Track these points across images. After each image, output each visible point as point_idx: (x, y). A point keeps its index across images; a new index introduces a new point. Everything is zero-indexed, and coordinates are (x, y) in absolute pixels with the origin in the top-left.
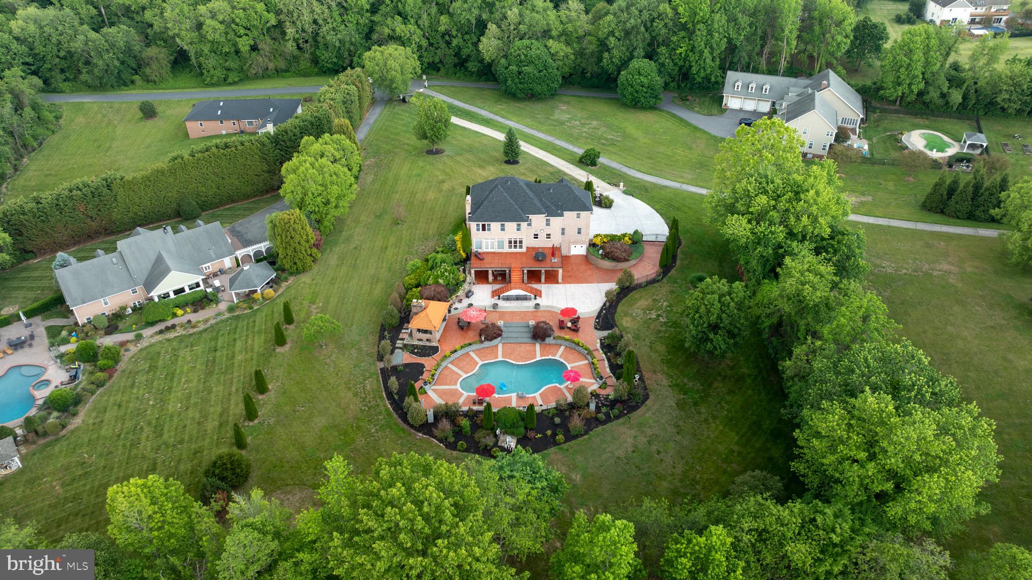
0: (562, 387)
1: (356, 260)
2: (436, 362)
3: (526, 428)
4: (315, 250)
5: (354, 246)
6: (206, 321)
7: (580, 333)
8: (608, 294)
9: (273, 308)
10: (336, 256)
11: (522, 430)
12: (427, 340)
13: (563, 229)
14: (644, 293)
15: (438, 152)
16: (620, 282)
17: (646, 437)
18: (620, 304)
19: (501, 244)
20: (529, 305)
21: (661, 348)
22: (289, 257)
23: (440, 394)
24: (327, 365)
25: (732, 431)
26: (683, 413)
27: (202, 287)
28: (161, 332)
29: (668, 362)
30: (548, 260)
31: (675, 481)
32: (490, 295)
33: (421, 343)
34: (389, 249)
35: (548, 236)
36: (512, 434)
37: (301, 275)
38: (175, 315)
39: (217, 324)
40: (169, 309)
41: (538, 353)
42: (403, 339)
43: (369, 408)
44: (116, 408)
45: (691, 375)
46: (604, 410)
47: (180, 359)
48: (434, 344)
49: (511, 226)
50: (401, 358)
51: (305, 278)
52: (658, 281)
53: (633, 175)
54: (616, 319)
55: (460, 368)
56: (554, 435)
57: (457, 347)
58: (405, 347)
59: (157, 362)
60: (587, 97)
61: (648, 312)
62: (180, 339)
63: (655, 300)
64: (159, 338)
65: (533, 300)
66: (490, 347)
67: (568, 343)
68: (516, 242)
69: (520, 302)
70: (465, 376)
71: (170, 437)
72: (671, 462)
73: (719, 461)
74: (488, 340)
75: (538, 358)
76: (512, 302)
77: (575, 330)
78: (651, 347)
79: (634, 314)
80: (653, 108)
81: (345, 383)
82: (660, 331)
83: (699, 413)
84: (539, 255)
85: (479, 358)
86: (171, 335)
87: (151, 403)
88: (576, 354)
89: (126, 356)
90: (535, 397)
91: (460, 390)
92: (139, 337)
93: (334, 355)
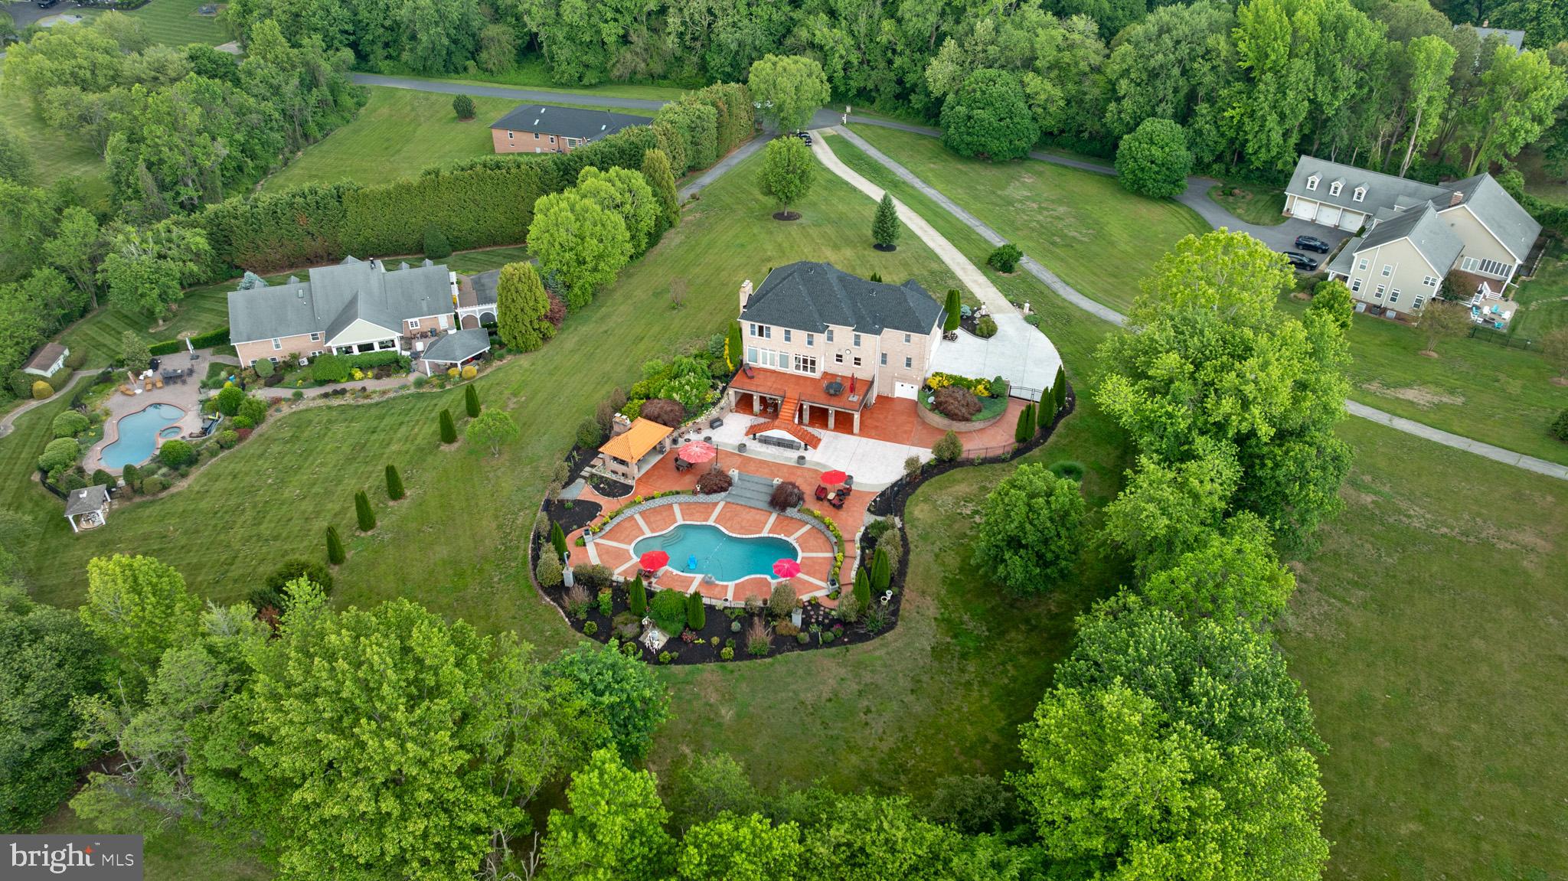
0: (773, 581)
1: (597, 348)
2: (619, 507)
3: (686, 626)
4: (545, 324)
5: (606, 328)
6: (384, 393)
7: (842, 514)
8: (911, 463)
10: (576, 338)
11: (680, 627)
12: (622, 474)
13: (884, 356)
15: (791, 217)
16: (937, 450)
17: (859, 683)
18: (926, 483)
19: (784, 361)
20: (790, 456)
21: (953, 561)
24: (488, 480)
25: (1002, 710)
26: (936, 664)
27: (398, 348)
28: (326, 395)
29: (953, 585)
30: (843, 396)
31: (873, 760)
32: (744, 430)
33: (614, 477)
34: (645, 340)
35: (857, 361)
36: (664, 629)
37: (523, 356)
38: (351, 377)
39: (394, 399)
40: (345, 368)
41: (768, 526)
42: (593, 466)
43: (506, 549)
44: (230, 478)
45: (979, 611)
46: (814, 628)
47: (330, 434)
48: (629, 482)
49: (799, 336)
50: (581, 491)
51: (524, 361)
52: (1004, 461)
53: (1064, 296)
54: (908, 503)
55: (648, 523)
56: (722, 645)
57: (656, 493)
58: (591, 477)
59: (303, 432)
60: (1075, 169)
61: (962, 503)
62: (343, 409)
63: (982, 488)
64: (321, 402)
65: (800, 450)
66: (706, 503)
67: (818, 522)
68: (805, 361)
69: (781, 449)
70: (648, 534)
71: (267, 529)
72: (881, 730)
73: (957, 750)
74: (704, 492)
75: (764, 534)
77: (837, 505)
78: (937, 556)
79: (939, 502)
80: (1168, 199)
81: (496, 509)
82: (965, 535)
83: (963, 671)
84: (835, 387)
85: (683, 514)
86: (336, 402)
87: (270, 481)
88: (819, 541)
89: (273, 417)
91: (632, 552)
92: (298, 396)
93: (502, 470)
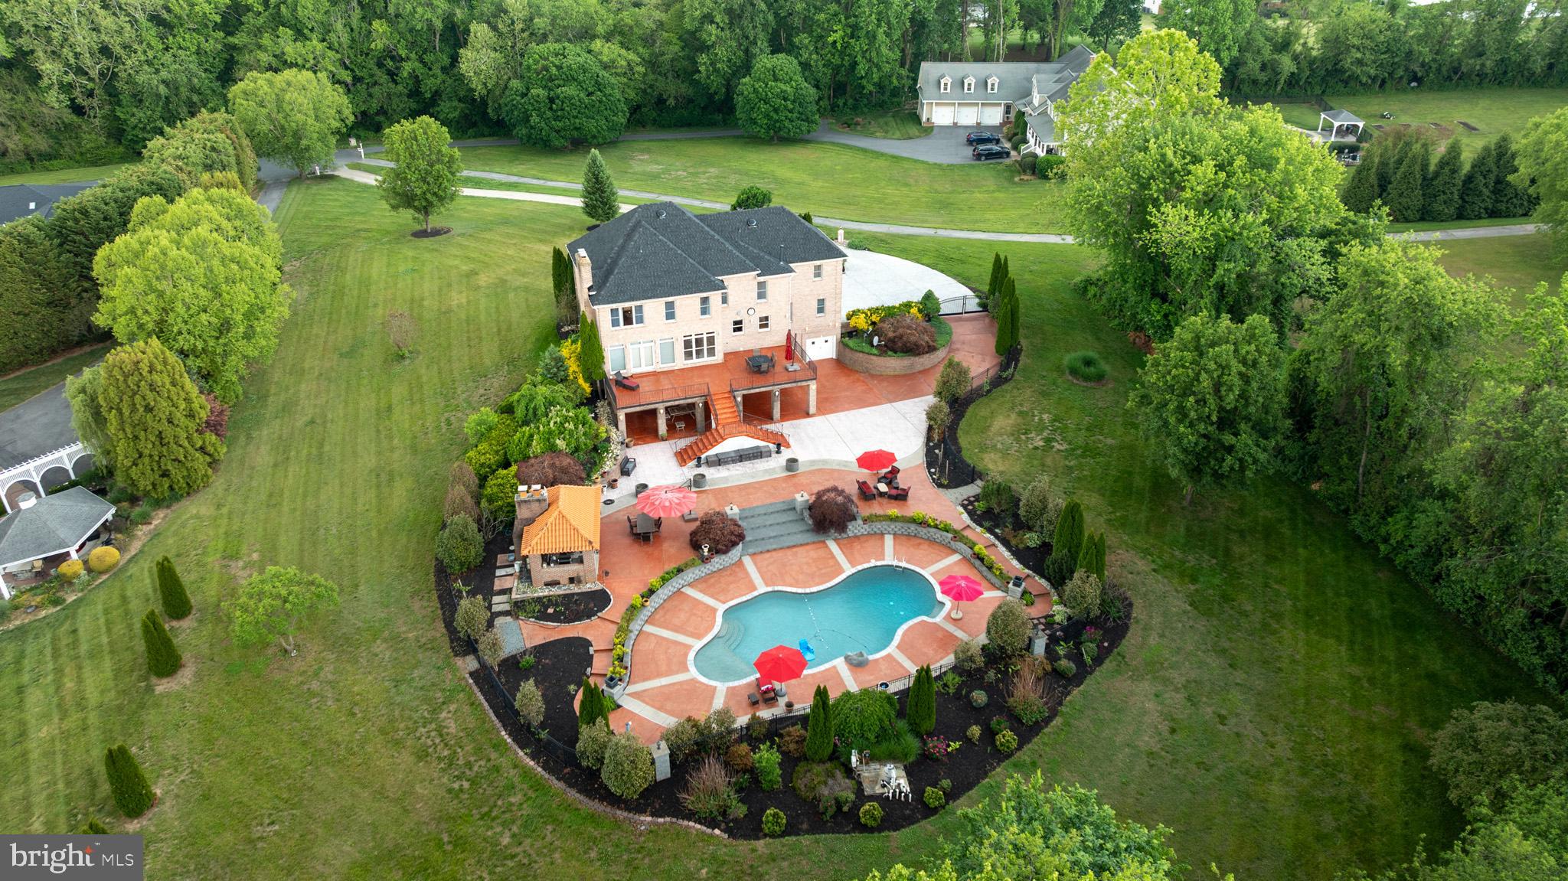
0: (938, 619)
1: (321, 445)
2: (614, 627)
3: (917, 734)
4: (211, 438)
5: (305, 419)
7: (913, 501)
8: (934, 413)
9: (123, 589)
10: (264, 449)
11: (909, 741)
12: (572, 580)
14: (994, 406)
15: (439, 232)
16: (939, 392)
17: (1177, 690)
18: (960, 433)
19: (667, 350)
20: (772, 465)
22: (146, 460)
23: (659, 700)
24: (314, 695)
25: (1325, 637)
26: (1214, 622)
30: (778, 369)
31: (1292, 776)
32: (673, 463)
33: (555, 591)
34: (397, 411)
35: (764, 322)
36: (892, 757)
37: (184, 502)
41: (841, 560)
42: (507, 591)
43: (473, 782)
45: (1181, 540)
46: (1063, 649)
48: (593, 585)
49: (687, 304)
50: (518, 635)
51: (195, 508)
52: (1007, 380)
54: (970, 461)
55: (676, 629)
56: (990, 734)
57: (654, 581)
58: (518, 608)
60: (676, 140)
61: (1023, 437)
63: (1021, 414)
65: (774, 455)
66: (725, 568)
67: (899, 525)
68: (699, 342)
69: (747, 464)
70: (698, 645)
74: (718, 552)
75: (849, 570)
76: (731, 466)
79: (999, 446)
80: (807, 139)
81: (383, 732)
82: (1070, 469)
83: (1245, 614)
84: (756, 364)
85: (712, 596)
88: (925, 546)
90: (889, 656)
91: (703, 679)
93: (329, 668)
